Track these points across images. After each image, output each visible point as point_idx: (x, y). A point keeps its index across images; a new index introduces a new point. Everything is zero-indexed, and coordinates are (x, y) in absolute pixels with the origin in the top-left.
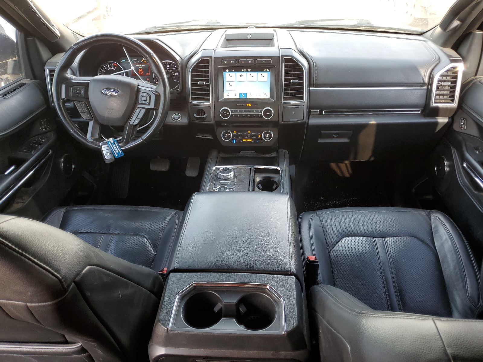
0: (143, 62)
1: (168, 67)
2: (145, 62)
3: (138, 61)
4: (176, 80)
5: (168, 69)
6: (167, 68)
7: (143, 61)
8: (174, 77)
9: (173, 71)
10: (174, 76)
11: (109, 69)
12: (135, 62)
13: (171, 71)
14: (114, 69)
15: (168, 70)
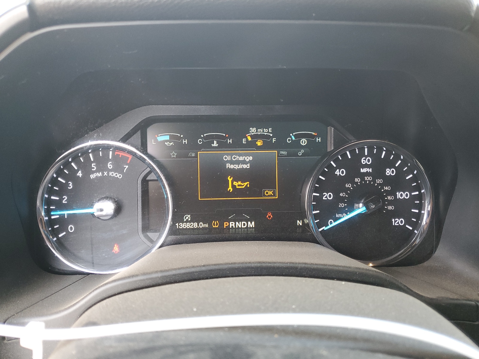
0: (251, 145)
1: (366, 166)
2: (259, 143)
3: (230, 141)
4: (398, 222)
5: (367, 174)
6: (363, 170)
7: (249, 139)
8: (390, 208)
9: (388, 180)
10: (390, 203)
11: (92, 176)
12: (215, 144)
13: (379, 181)
14: (119, 176)
15: (367, 178)
